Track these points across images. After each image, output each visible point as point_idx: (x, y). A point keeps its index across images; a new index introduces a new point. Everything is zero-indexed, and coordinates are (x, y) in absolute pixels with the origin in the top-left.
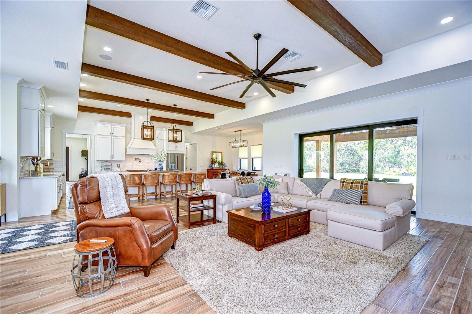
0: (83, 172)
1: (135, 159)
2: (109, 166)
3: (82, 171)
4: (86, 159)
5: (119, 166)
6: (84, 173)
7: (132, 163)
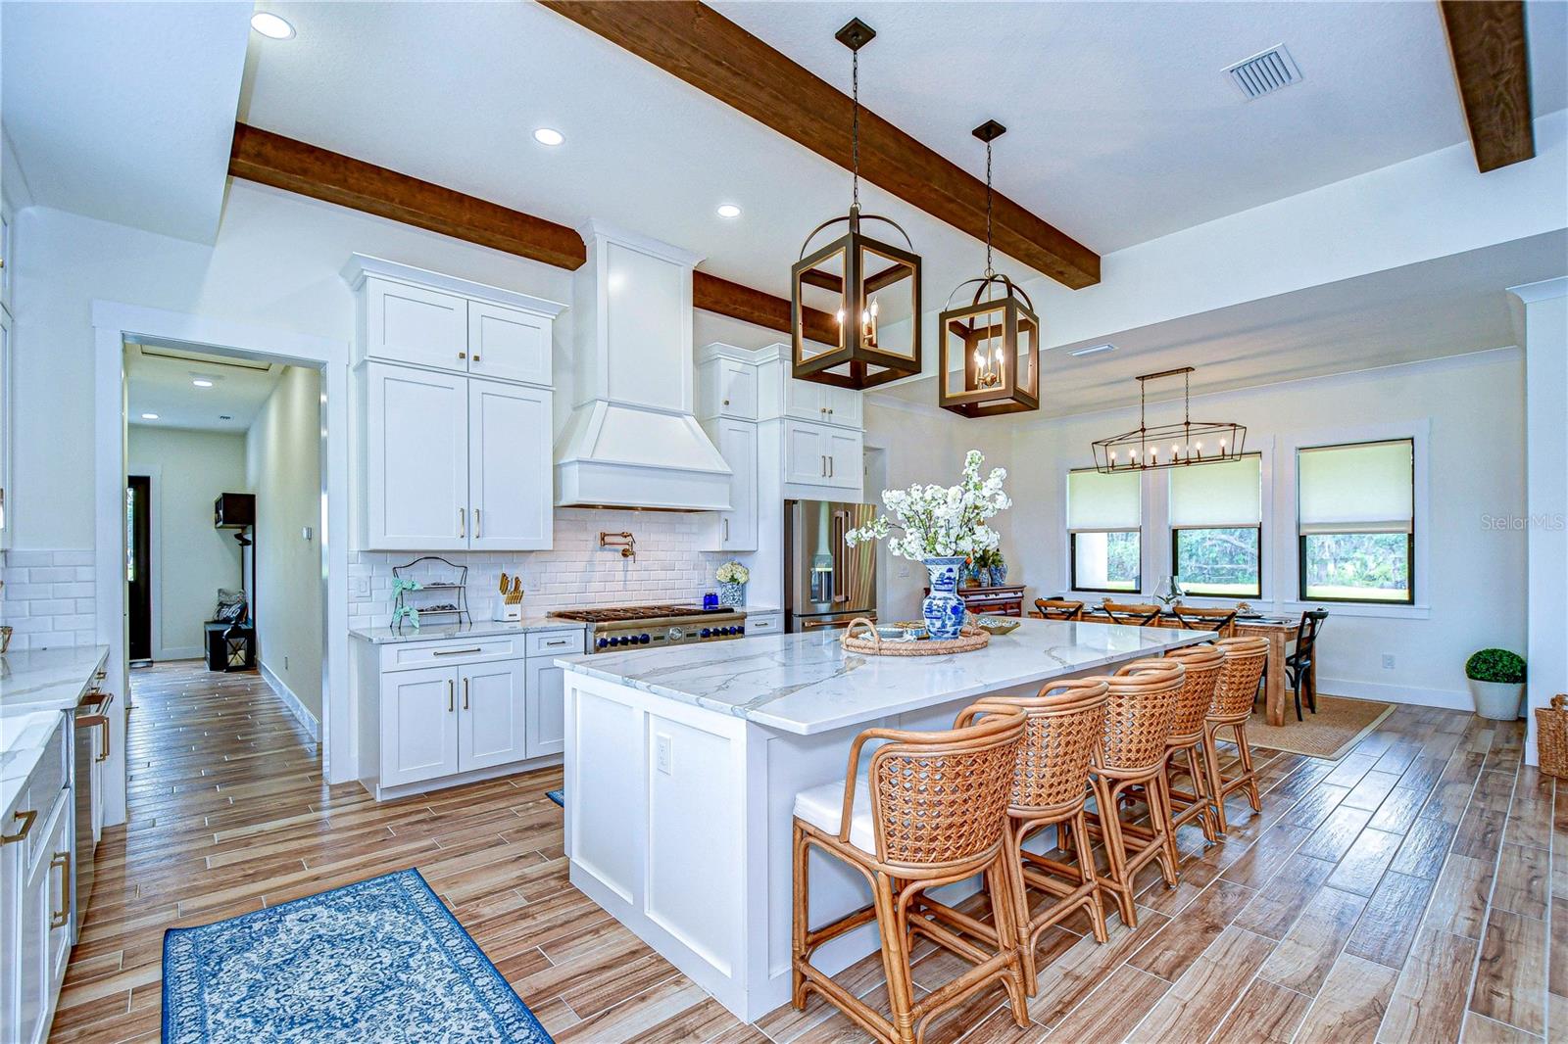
0: (227, 613)
1: (603, 536)
2: (452, 587)
3: (222, 605)
4: (246, 543)
5: (517, 588)
6: (231, 612)
7: (581, 566)
